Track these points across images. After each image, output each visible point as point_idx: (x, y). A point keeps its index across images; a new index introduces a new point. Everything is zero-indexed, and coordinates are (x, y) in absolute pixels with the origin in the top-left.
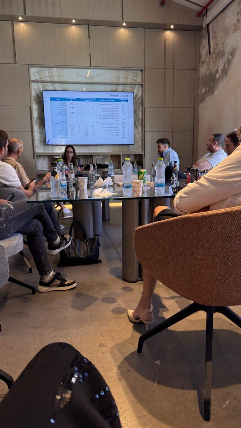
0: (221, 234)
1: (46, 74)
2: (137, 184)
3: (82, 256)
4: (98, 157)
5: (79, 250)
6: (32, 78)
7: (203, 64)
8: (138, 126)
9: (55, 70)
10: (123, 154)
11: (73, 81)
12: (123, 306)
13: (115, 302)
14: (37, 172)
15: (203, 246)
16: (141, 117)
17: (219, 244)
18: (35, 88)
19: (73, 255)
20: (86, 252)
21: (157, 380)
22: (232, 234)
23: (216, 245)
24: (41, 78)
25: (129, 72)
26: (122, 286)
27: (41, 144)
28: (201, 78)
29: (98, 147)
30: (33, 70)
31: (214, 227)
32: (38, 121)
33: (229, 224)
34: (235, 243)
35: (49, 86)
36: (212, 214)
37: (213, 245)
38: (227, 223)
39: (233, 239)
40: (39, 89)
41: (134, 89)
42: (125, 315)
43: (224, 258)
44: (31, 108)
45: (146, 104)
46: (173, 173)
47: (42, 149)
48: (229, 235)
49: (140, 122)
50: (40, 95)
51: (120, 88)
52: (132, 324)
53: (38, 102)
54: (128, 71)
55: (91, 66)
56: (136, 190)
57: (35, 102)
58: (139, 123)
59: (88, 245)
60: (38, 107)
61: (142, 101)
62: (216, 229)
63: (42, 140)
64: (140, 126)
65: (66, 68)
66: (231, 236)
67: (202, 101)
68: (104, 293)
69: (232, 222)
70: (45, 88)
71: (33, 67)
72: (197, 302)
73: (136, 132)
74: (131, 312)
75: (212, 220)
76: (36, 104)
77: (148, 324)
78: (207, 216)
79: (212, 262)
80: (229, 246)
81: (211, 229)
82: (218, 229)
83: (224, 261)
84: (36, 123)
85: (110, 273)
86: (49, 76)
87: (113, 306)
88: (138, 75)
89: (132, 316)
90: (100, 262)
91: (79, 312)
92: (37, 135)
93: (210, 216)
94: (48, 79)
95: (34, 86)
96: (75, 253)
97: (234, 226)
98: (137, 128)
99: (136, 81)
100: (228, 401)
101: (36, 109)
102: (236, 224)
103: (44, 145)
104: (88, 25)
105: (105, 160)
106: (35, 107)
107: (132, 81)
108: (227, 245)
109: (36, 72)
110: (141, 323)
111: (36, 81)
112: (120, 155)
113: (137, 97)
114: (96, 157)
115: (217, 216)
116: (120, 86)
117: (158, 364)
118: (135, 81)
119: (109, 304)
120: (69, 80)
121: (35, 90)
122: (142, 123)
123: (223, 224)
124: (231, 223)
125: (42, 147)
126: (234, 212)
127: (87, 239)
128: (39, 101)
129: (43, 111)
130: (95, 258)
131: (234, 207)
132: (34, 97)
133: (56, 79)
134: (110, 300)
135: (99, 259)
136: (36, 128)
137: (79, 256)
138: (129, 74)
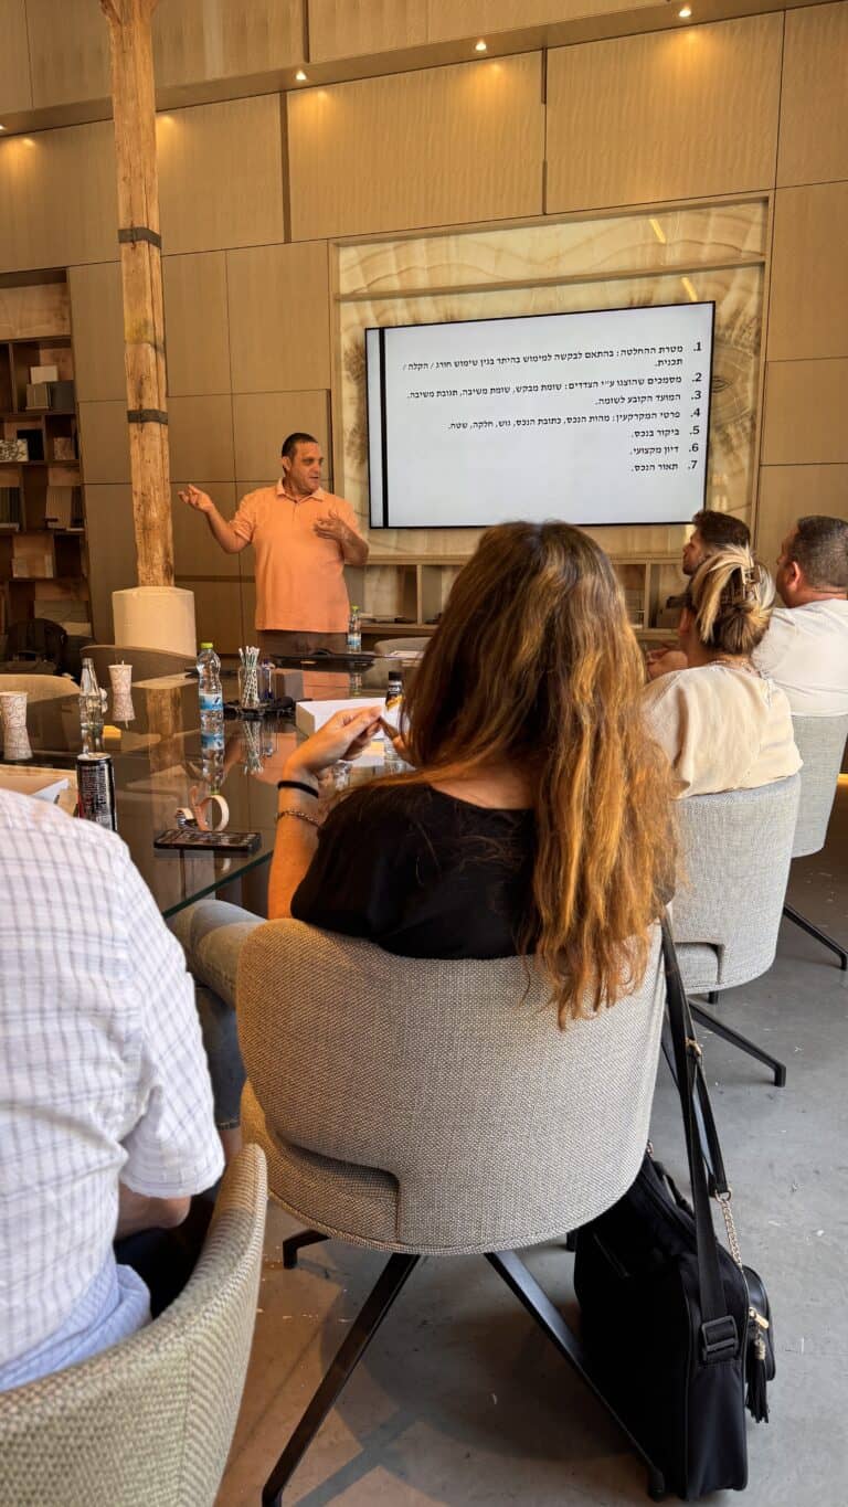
1: (391, 266)
8: (735, 442)
9: (419, 246)
11: (481, 279)
16: (750, 403)
18: (350, 323)
24: (373, 282)
25: (709, 215)
30: (348, 256)
40: (363, 322)
41: (727, 288)
45: (774, 348)
49: (744, 424)
51: (666, 288)
53: (360, 372)
54: (705, 210)
55: (548, 211)
57: (349, 373)
58: (740, 429)
60: (359, 391)
63: (367, 509)
64: (745, 441)
65: (458, 233)
70: (383, 321)
71: (347, 245)
73: (724, 469)
76: (351, 378)
84: (348, 449)
86: (400, 273)
88: (745, 221)
92: (350, 493)
94: (395, 284)
95: (348, 315)
98: (731, 449)
99: (741, 251)
101: (351, 398)
106: (348, 390)
107: (720, 254)
109: (357, 261)
111: (355, 297)
113: (738, 325)
116: (664, 278)
118: (732, 252)
120: (468, 278)
121: (351, 326)
122: (753, 426)
128: (362, 367)
132: (346, 354)
133: (422, 281)
136: (349, 467)
138: (706, 224)
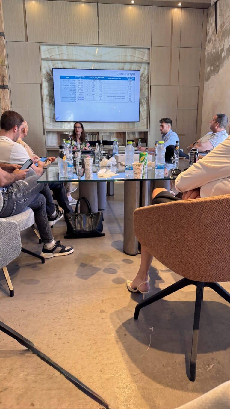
0: (209, 219)
1: (56, 52)
2: (138, 167)
3: (87, 230)
4: (104, 134)
5: (85, 224)
6: (43, 56)
7: (209, 42)
8: (143, 103)
9: (64, 48)
10: (128, 131)
11: (82, 59)
12: (123, 277)
13: (116, 273)
14: (47, 148)
15: (193, 229)
16: (146, 95)
17: (207, 228)
18: (46, 67)
19: (79, 228)
20: (91, 226)
21: (150, 344)
22: (220, 219)
23: (204, 229)
24: (51, 56)
25: (136, 50)
26: (123, 258)
27: (50, 121)
28: (206, 56)
29: (105, 124)
30: (43, 48)
31: (204, 213)
32: (48, 98)
33: (217, 210)
34: (222, 228)
35: (59, 65)
36: (202, 201)
37: (202, 228)
38: (215, 210)
39: (220, 224)
40: (49, 67)
41: (141, 68)
42: (125, 284)
43: (212, 240)
44: (41, 85)
45: (152, 82)
46: (175, 153)
47: (52, 126)
48: (217, 220)
49: (146, 99)
50: (50, 73)
51: (127, 66)
52: (130, 294)
53: (48, 80)
54: (135, 49)
55: (100, 44)
56: (137, 172)
57: (45, 80)
58: (144, 101)
59: (93, 219)
60: (48, 85)
61: (148, 79)
62: (206, 214)
63: (52, 117)
64: (145, 103)
65: (75, 46)
66: (219, 221)
67: (207, 80)
68: (107, 264)
69: (220, 209)
70: (55, 67)
71: (43, 45)
72: (187, 278)
73: (141, 110)
74: (130, 282)
75: (202, 206)
76: (46, 81)
77: (145, 294)
78: (198, 202)
79: (201, 244)
80: (217, 230)
81: (201, 214)
82: (207, 214)
83: (212, 243)
84: (46, 100)
85: (112, 245)
86: (59, 54)
87: (114, 276)
88: (144, 53)
89: (130, 286)
90: (103, 235)
91: (83, 281)
92: (47, 112)
93: (200, 203)
94: (58, 57)
95: (44, 64)
96: (81, 227)
97: (222, 213)
98: (142, 105)
99: (143, 59)
100: (212, 365)
101: (46, 86)
102: (224, 211)
103: (53, 121)
104: (97, 3)
105: (111, 137)
106: (45, 85)
107: (139, 60)
108: (215, 229)
109: (46, 50)
110: (138, 293)
111: (46, 59)
112: (125, 132)
113: (143, 76)
114: (103, 134)
115: (207, 203)
116: (126, 64)
117: (152, 330)
118: (141, 60)
119: (110, 275)
120: (78, 58)
121: (45, 67)
122: (148, 100)
123: (212, 210)
124: (218, 210)
125: (52, 123)
126: (221, 200)
127: (92, 213)
128: (49, 78)
129: (53, 88)
130: (99, 232)
131: (222, 195)
132: (44, 74)
133: (65, 57)
134: (110, 271)
135: (103, 232)
136: (46, 105)
137: (84, 229)
138: (136, 52)
